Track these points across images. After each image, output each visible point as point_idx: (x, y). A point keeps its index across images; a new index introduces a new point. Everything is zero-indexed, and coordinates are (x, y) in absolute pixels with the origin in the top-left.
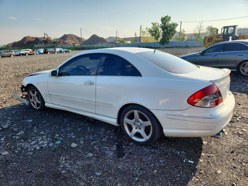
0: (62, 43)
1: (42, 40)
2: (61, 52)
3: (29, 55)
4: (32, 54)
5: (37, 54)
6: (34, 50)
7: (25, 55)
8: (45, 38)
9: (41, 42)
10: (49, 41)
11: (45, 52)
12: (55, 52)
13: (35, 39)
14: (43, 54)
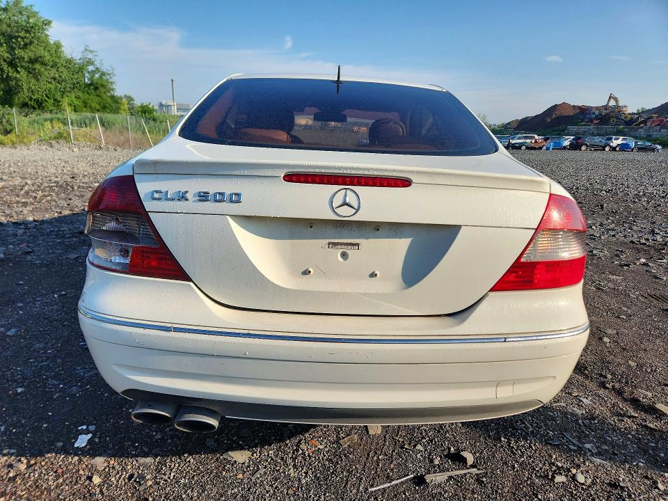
0: (653, 125)
1: (597, 112)
2: (624, 148)
3: (527, 148)
4: (537, 147)
5: (548, 149)
6: (548, 139)
7: (519, 148)
8: (606, 109)
9: (591, 121)
10: (616, 117)
11: (575, 146)
12: (604, 147)
13: (578, 111)
14: (569, 149)
